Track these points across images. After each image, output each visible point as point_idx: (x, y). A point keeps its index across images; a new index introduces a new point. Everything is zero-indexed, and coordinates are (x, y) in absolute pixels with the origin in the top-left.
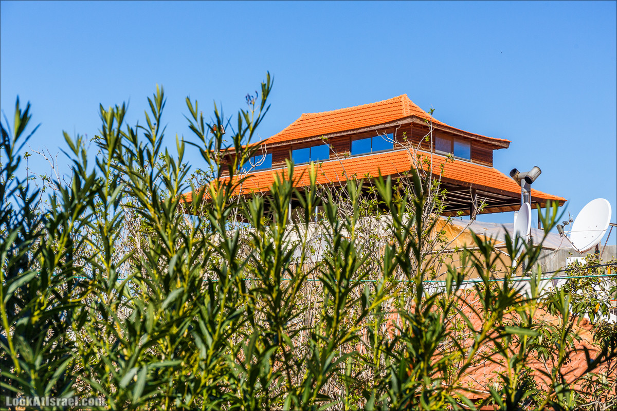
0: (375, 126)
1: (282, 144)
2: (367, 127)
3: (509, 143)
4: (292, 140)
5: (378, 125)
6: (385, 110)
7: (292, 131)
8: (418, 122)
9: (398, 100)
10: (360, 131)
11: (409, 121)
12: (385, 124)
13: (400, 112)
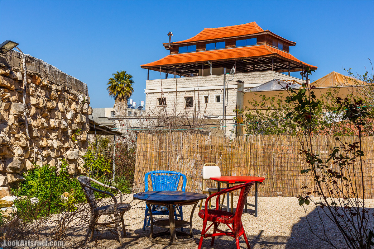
0: (249, 35)
1: (203, 41)
2: (245, 35)
3: (295, 43)
4: (208, 40)
5: (251, 34)
6: (247, 28)
7: (200, 36)
8: (269, 33)
9: (252, 24)
10: (242, 36)
11: (266, 33)
12: (254, 34)
13: (254, 29)
